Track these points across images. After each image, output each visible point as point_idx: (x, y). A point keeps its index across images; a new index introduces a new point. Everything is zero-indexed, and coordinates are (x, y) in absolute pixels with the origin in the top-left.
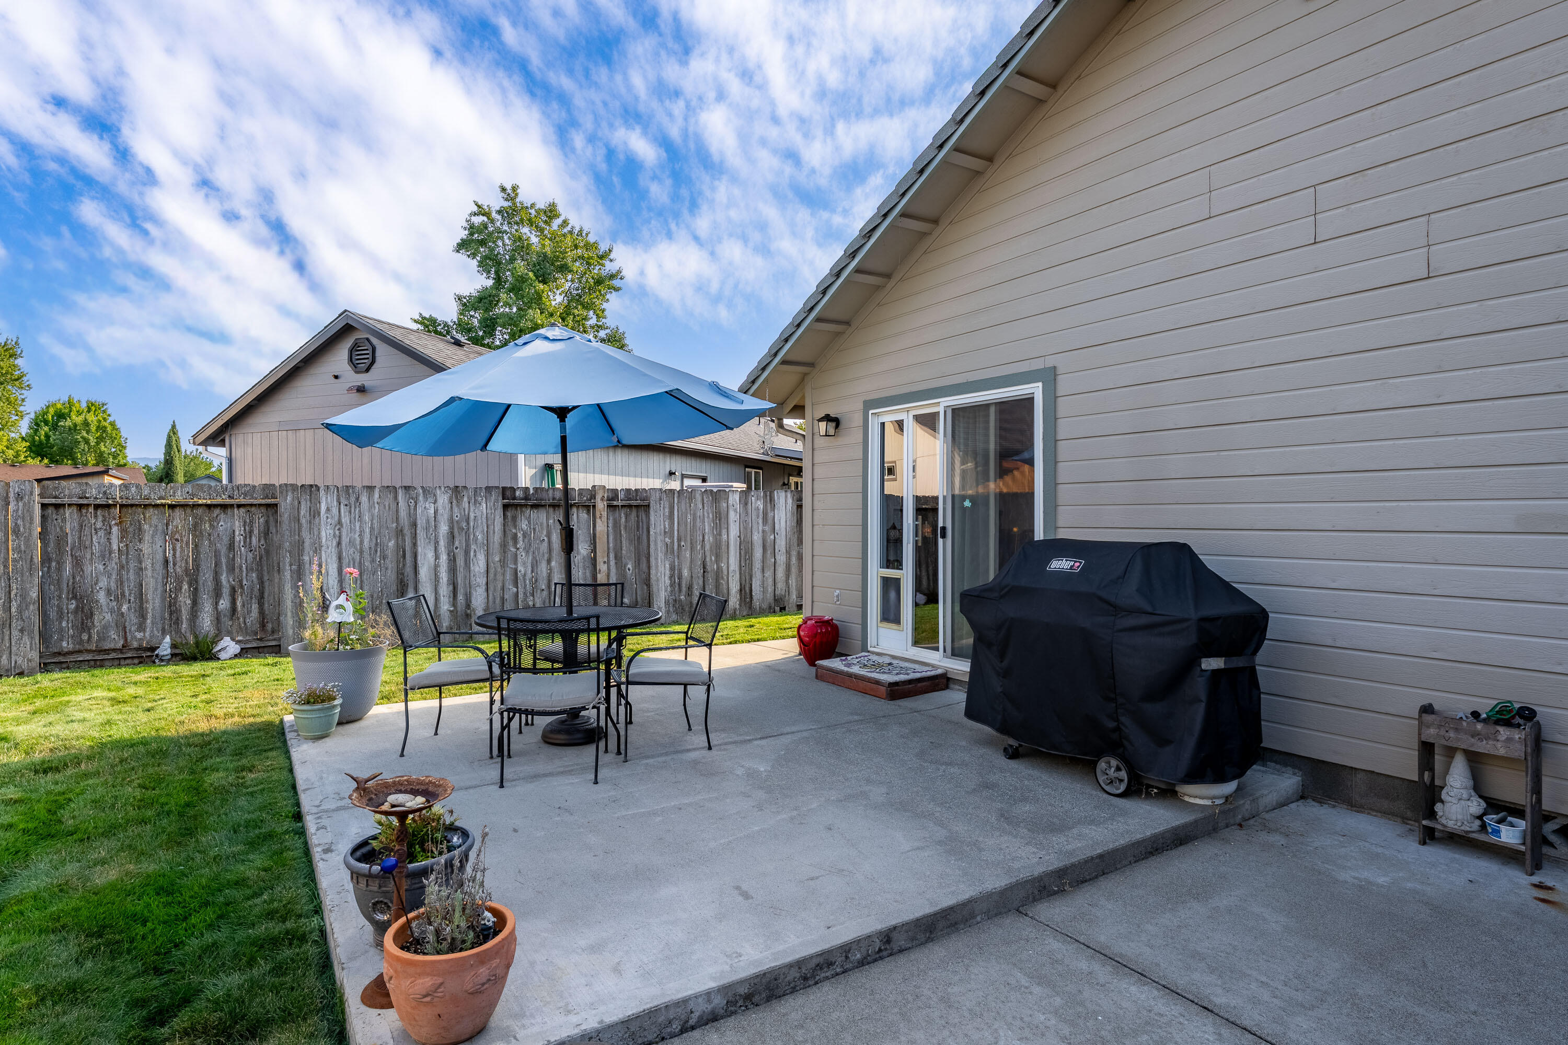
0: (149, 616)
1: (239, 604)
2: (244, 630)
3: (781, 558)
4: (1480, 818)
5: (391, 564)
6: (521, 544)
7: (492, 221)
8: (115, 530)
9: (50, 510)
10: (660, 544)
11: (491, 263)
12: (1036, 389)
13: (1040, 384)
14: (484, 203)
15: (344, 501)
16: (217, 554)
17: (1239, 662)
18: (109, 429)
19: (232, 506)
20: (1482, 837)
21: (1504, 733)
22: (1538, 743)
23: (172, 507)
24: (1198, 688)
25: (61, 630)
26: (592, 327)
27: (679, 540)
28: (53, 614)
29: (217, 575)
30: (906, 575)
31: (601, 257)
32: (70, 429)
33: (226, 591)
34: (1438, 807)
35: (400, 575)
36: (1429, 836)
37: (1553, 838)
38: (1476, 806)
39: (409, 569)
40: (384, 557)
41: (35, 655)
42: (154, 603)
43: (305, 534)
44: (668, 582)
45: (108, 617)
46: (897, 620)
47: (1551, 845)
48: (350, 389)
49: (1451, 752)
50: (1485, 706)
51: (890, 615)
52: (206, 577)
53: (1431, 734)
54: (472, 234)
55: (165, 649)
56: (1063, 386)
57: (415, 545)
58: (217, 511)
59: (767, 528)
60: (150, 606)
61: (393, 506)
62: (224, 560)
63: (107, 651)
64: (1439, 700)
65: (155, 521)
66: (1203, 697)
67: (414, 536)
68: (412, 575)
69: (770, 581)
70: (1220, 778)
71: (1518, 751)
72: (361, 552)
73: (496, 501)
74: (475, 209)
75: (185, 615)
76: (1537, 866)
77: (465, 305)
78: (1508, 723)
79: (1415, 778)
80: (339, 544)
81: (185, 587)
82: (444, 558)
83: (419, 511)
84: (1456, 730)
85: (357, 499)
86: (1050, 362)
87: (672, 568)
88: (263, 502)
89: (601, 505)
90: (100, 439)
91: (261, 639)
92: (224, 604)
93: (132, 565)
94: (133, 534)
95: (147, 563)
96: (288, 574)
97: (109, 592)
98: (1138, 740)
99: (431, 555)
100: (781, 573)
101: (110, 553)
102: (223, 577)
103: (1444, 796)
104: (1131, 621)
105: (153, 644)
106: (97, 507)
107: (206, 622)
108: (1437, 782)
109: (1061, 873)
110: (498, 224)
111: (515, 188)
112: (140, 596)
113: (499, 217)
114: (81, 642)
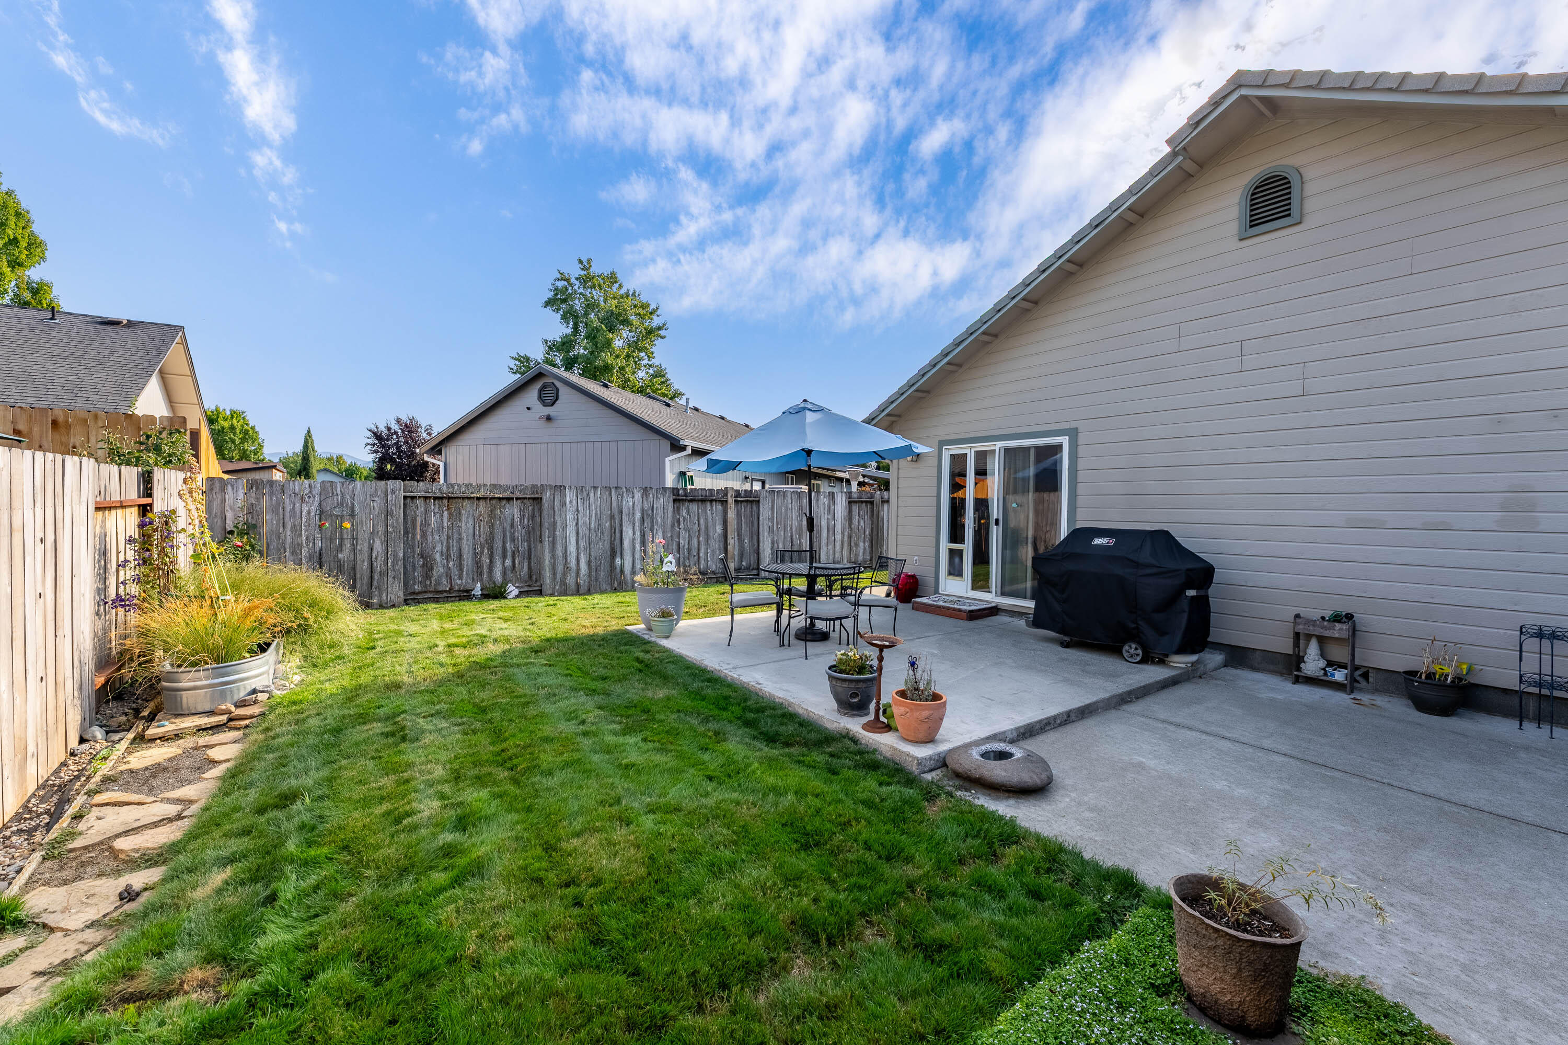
0: (465, 569)
1: (517, 562)
2: (519, 579)
3: (838, 537)
4: (1324, 669)
5: (607, 538)
6: (682, 526)
7: (571, 285)
8: (446, 513)
9: (409, 500)
10: (766, 527)
11: (570, 316)
12: (1065, 440)
13: (1067, 438)
14: (566, 272)
15: (580, 497)
16: (504, 530)
17: (1202, 593)
18: (251, 432)
19: (512, 499)
20: (1325, 678)
21: (1338, 626)
22: (1354, 630)
23: (478, 499)
24: (1185, 605)
25: (414, 578)
26: (645, 366)
27: (777, 523)
28: (409, 568)
29: (504, 543)
30: (967, 547)
31: (651, 313)
32: (219, 431)
33: (509, 554)
34: (1302, 665)
35: (612, 543)
36: (1297, 680)
37: (1358, 678)
38: (1322, 663)
39: (617, 542)
40: (603, 533)
41: (401, 594)
42: (468, 561)
43: (557, 518)
44: (770, 551)
45: (441, 570)
46: (960, 574)
47: (1358, 682)
48: (540, 418)
49: (1309, 637)
50: (1328, 614)
51: (955, 571)
52: (498, 544)
53: (1300, 628)
54: (556, 295)
55: (477, 591)
56: (1082, 439)
57: (621, 525)
58: (504, 502)
59: (830, 517)
60: (465, 563)
61: (609, 500)
62: (508, 534)
63: (441, 592)
64: (1303, 612)
65: (468, 508)
66: (1187, 609)
67: (621, 520)
68: (619, 545)
69: (831, 552)
70: (1193, 652)
71: (1345, 635)
72: (590, 530)
73: (669, 497)
74: (558, 276)
75: (485, 570)
76: (1352, 692)
77: (549, 347)
78: (1339, 621)
79: (1291, 653)
80: (577, 524)
81: (486, 551)
82: (638, 534)
83: (624, 503)
84: (1314, 626)
85: (588, 495)
86: (1073, 425)
87: (773, 543)
88: (533, 496)
89: (731, 500)
90: (243, 440)
91: (529, 586)
92: (508, 562)
93: (456, 536)
94: (455, 517)
95: (464, 535)
96: (547, 543)
97: (442, 554)
98: (1149, 634)
99: (630, 532)
100: (838, 547)
101: (443, 528)
102: (508, 545)
103: (1305, 659)
104: (1148, 571)
105: (468, 587)
106: (435, 498)
107: (498, 575)
108: (1301, 654)
109: (1129, 693)
110: (576, 287)
111: (589, 261)
112: (460, 556)
113: (577, 283)
114: (426, 586)
